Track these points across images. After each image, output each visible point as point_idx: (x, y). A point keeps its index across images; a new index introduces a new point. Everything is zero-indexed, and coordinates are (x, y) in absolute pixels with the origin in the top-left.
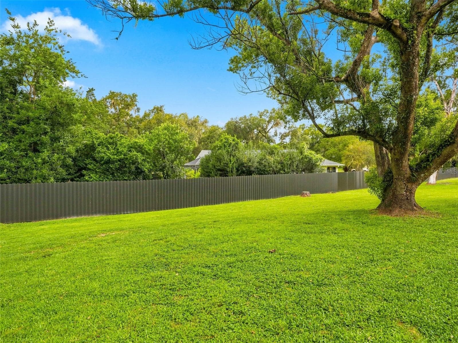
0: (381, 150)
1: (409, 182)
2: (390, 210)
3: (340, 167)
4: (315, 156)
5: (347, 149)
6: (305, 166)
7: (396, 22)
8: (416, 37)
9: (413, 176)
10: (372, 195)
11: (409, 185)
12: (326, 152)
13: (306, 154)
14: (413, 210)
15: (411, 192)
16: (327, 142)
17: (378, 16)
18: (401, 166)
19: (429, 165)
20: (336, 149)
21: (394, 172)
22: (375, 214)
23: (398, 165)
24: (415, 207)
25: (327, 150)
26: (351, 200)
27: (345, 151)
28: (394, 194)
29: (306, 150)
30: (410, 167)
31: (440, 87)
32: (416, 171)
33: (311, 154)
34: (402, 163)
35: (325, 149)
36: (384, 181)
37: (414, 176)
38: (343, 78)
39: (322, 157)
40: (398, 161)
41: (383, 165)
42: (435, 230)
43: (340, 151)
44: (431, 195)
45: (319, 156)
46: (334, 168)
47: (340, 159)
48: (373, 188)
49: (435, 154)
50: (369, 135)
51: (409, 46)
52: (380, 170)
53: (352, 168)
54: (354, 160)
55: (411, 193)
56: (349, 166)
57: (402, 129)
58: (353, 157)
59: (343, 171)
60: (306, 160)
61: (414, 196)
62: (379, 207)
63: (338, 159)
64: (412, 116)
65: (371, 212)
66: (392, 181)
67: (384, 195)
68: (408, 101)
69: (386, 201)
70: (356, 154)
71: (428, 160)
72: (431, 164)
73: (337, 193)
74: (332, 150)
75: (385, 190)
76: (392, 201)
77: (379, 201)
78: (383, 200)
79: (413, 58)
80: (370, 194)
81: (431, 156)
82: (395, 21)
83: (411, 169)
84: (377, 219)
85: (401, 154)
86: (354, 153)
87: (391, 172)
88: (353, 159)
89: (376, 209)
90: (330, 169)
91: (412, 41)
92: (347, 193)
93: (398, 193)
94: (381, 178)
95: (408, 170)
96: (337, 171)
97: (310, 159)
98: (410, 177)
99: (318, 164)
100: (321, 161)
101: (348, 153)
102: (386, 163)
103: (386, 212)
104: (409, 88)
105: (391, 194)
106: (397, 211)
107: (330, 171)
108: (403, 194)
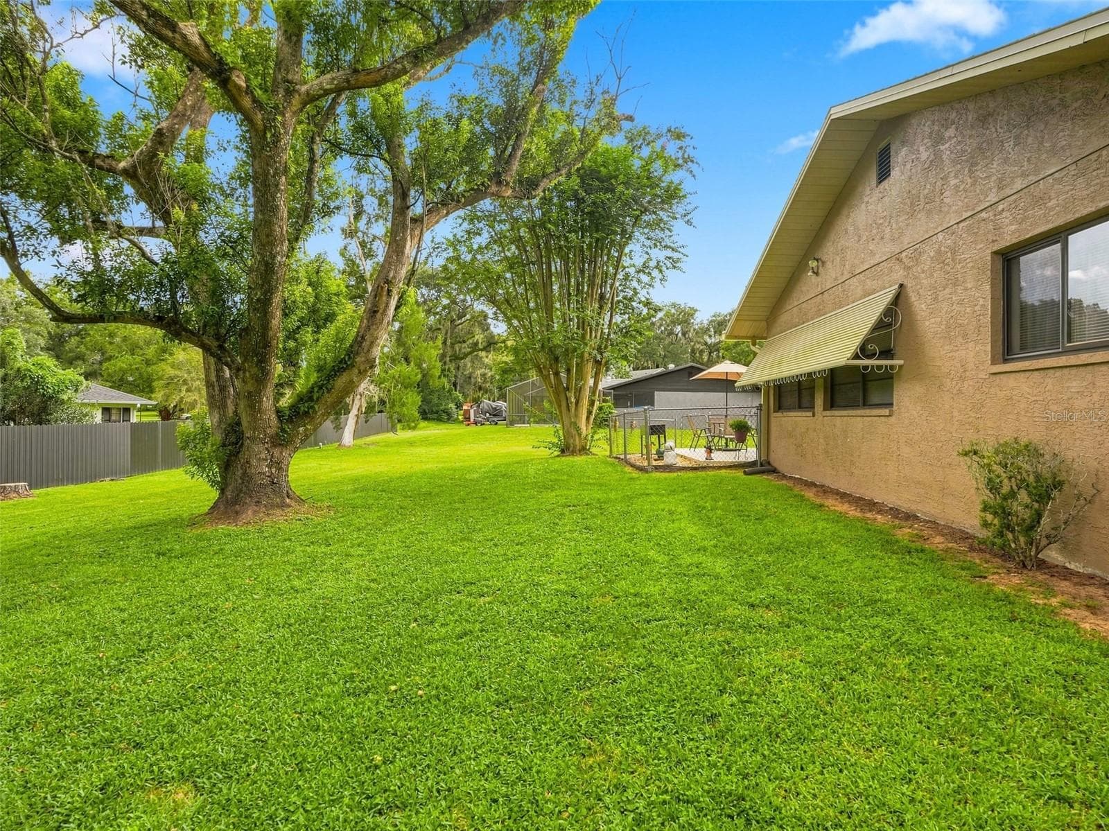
0: (219, 370)
1: (275, 446)
2: (237, 513)
3: (144, 409)
4: (54, 373)
5: (170, 360)
6: (14, 402)
7: (238, 76)
8: (282, 131)
9: (283, 430)
10: (194, 480)
11: (276, 452)
12: (105, 365)
13: (20, 363)
14: (283, 506)
15: (280, 466)
16: (111, 335)
17: (196, 40)
18: (260, 409)
19: (312, 407)
20: (138, 359)
21: (245, 424)
22: (201, 526)
23: (251, 407)
24: (288, 500)
25: (110, 358)
26: (162, 495)
27: (162, 365)
28: (245, 473)
29: (19, 353)
30: (279, 412)
31: (364, 253)
32: (290, 420)
33: (41, 366)
34: (261, 402)
35: (103, 354)
36: (224, 445)
37: (286, 432)
38: (122, 165)
39: (82, 378)
40: (253, 399)
41: (223, 406)
42: (312, 543)
43: (148, 363)
44: (340, 470)
45: (71, 374)
46: (126, 410)
47: (150, 386)
48: (199, 463)
49: (323, 385)
50: (186, 330)
51: (268, 143)
52: (216, 418)
53: (182, 410)
54: (188, 390)
55: (280, 469)
56: (175, 407)
57: (256, 324)
58: (185, 382)
59: (158, 419)
60: (18, 383)
61: (287, 476)
62: (215, 507)
63: (144, 386)
64: (276, 300)
65: (193, 522)
66: (242, 444)
67: (224, 478)
68: (267, 264)
69: (229, 494)
70: (193, 375)
71: (311, 399)
72: (316, 407)
73: (127, 480)
74: (123, 362)
75: (226, 467)
76: (241, 491)
77: (214, 494)
78: (222, 491)
79: (276, 173)
80: (188, 477)
81: (316, 389)
82: (237, 73)
83: (279, 417)
84: (200, 538)
85: (257, 381)
86: (189, 372)
87: (239, 424)
88: (184, 388)
89: (206, 514)
90: (113, 412)
91: (273, 135)
92: (156, 478)
93: (253, 471)
94: (218, 438)
95: (274, 416)
96: (135, 418)
97: (38, 383)
98: (277, 434)
99: (65, 397)
100: (76, 391)
101: (172, 372)
102: (229, 402)
103: (229, 518)
104: (267, 236)
105: (239, 473)
106: (250, 512)
107: (113, 418)
108: (264, 474)
